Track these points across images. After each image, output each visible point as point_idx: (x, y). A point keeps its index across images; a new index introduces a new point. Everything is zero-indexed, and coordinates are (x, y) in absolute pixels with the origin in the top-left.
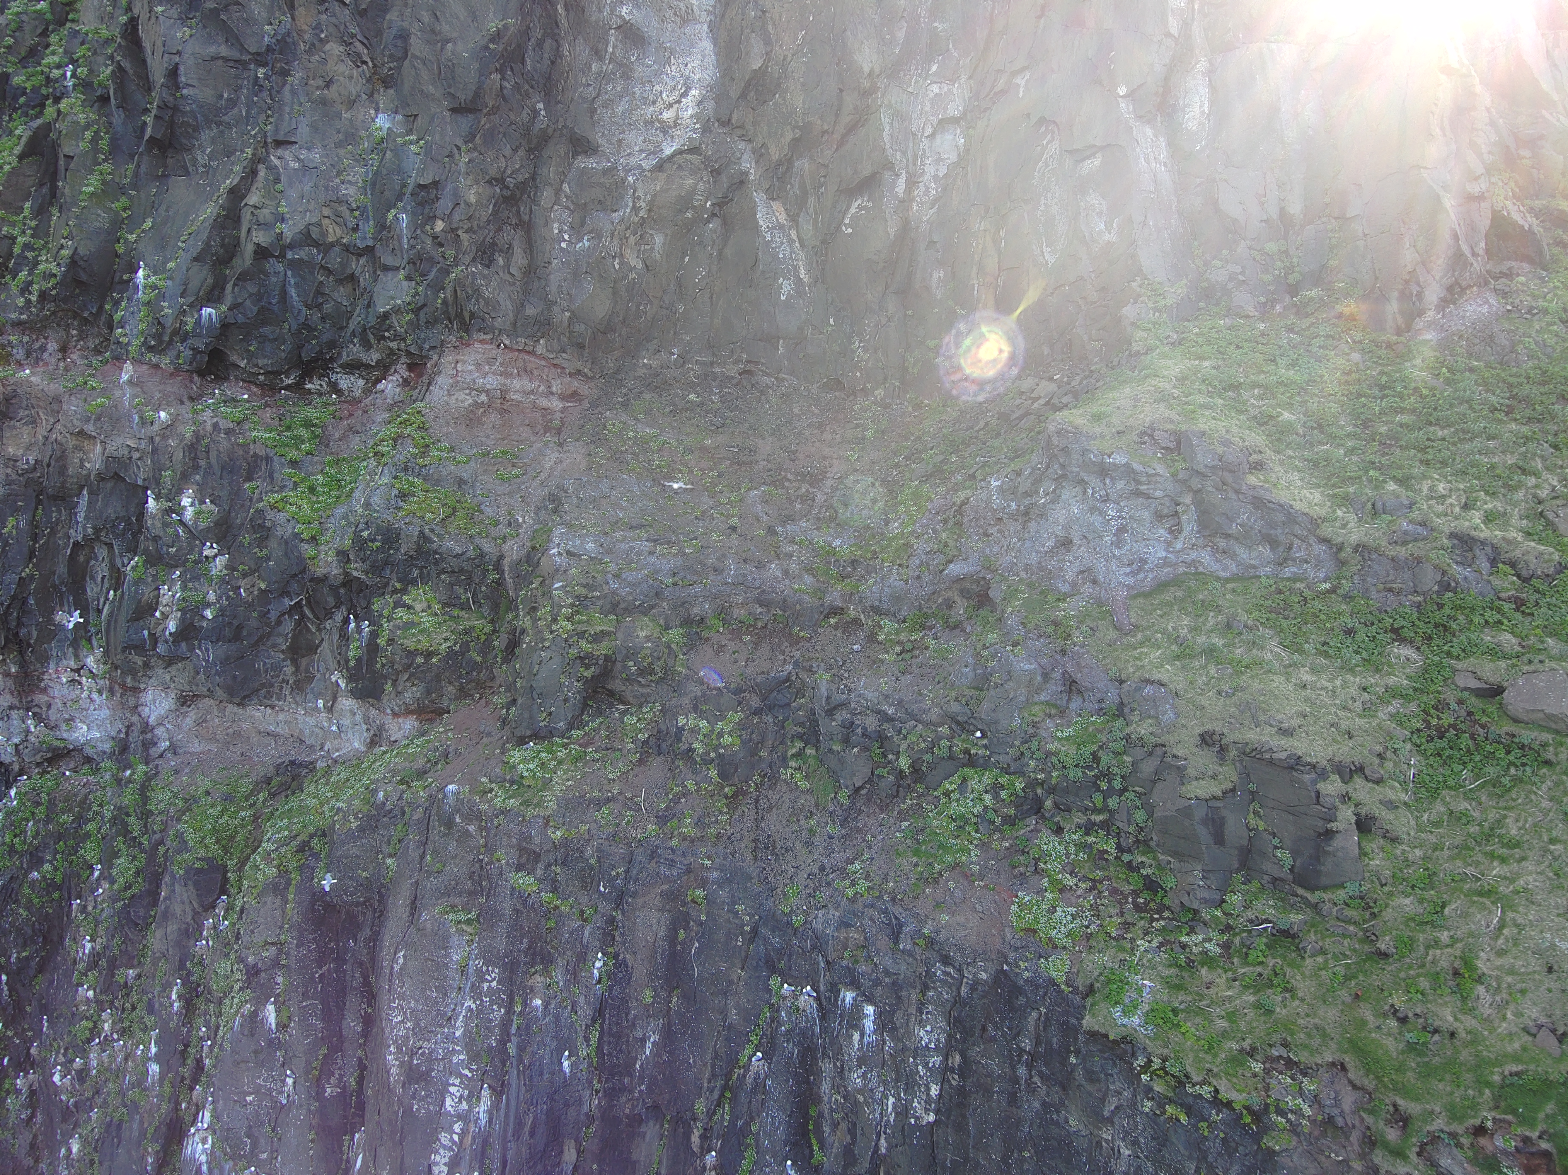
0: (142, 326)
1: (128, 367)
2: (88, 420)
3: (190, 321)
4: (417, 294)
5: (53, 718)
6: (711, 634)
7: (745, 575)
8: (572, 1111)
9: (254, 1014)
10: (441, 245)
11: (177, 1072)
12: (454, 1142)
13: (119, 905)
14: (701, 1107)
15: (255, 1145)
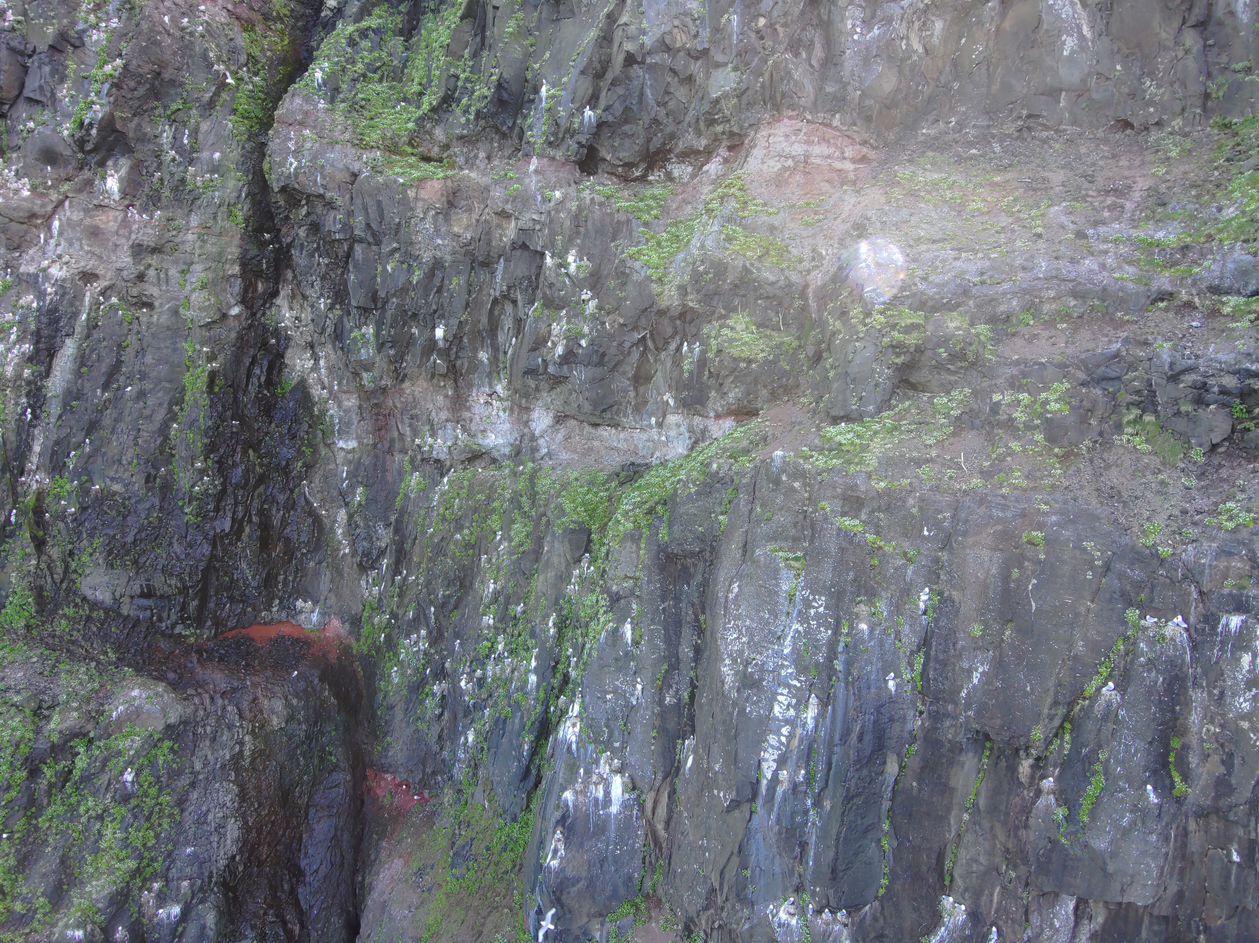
0: (545, 128)
1: (534, 160)
2: (507, 202)
3: (577, 120)
4: (741, 81)
5: (473, 429)
6: (1021, 328)
7: (1058, 269)
8: (895, 730)
9: (616, 630)
10: (762, 38)
11: (549, 683)
12: (782, 744)
13: (514, 557)
14: (1038, 734)
15: (611, 734)
